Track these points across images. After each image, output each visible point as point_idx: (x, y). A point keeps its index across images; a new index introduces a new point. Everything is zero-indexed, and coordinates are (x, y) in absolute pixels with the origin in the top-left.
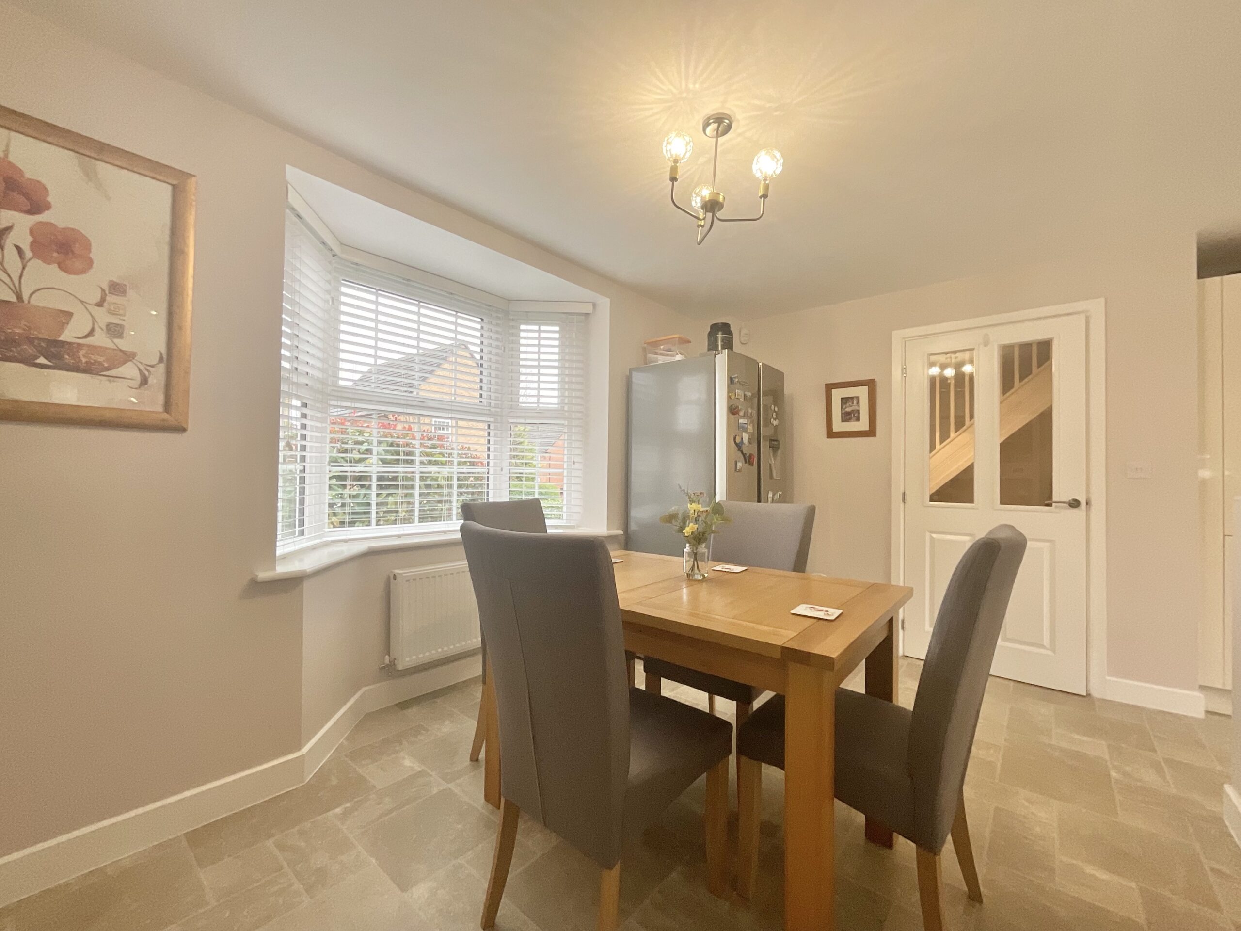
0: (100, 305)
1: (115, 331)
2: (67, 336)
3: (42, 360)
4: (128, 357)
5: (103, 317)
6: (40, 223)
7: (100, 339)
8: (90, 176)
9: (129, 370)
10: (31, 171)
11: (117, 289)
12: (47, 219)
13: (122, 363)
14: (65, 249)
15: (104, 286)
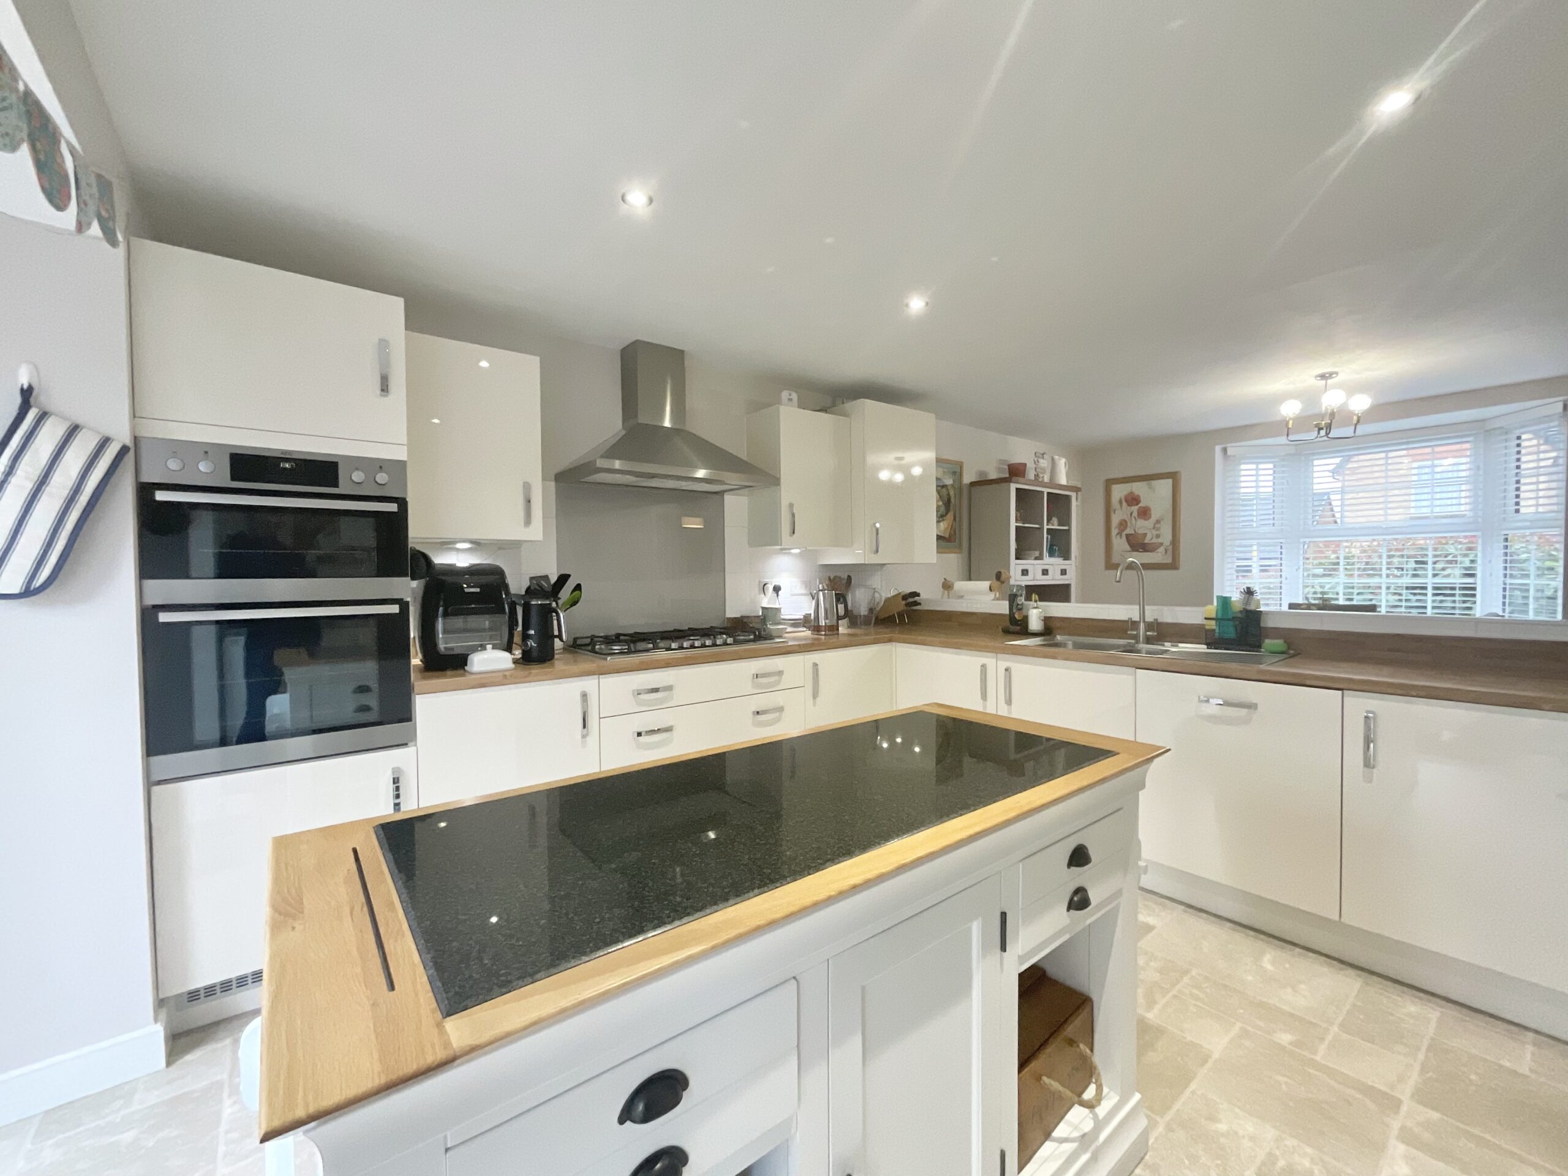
0: (1154, 528)
1: (1158, 536)
2: (1146, 541)
3: (1140, 550)
4: (1161, 544)
5: (1155, 532)
6: (1140, 507)
7: (1154, 540)
8: (1150, 487)
9: (1162, 549)
10: (1136, 492)
11: (1158, 522)
12: (1140, 505)
13: (1160, 547)
14: (1145, 513)
15: (1154, 522)
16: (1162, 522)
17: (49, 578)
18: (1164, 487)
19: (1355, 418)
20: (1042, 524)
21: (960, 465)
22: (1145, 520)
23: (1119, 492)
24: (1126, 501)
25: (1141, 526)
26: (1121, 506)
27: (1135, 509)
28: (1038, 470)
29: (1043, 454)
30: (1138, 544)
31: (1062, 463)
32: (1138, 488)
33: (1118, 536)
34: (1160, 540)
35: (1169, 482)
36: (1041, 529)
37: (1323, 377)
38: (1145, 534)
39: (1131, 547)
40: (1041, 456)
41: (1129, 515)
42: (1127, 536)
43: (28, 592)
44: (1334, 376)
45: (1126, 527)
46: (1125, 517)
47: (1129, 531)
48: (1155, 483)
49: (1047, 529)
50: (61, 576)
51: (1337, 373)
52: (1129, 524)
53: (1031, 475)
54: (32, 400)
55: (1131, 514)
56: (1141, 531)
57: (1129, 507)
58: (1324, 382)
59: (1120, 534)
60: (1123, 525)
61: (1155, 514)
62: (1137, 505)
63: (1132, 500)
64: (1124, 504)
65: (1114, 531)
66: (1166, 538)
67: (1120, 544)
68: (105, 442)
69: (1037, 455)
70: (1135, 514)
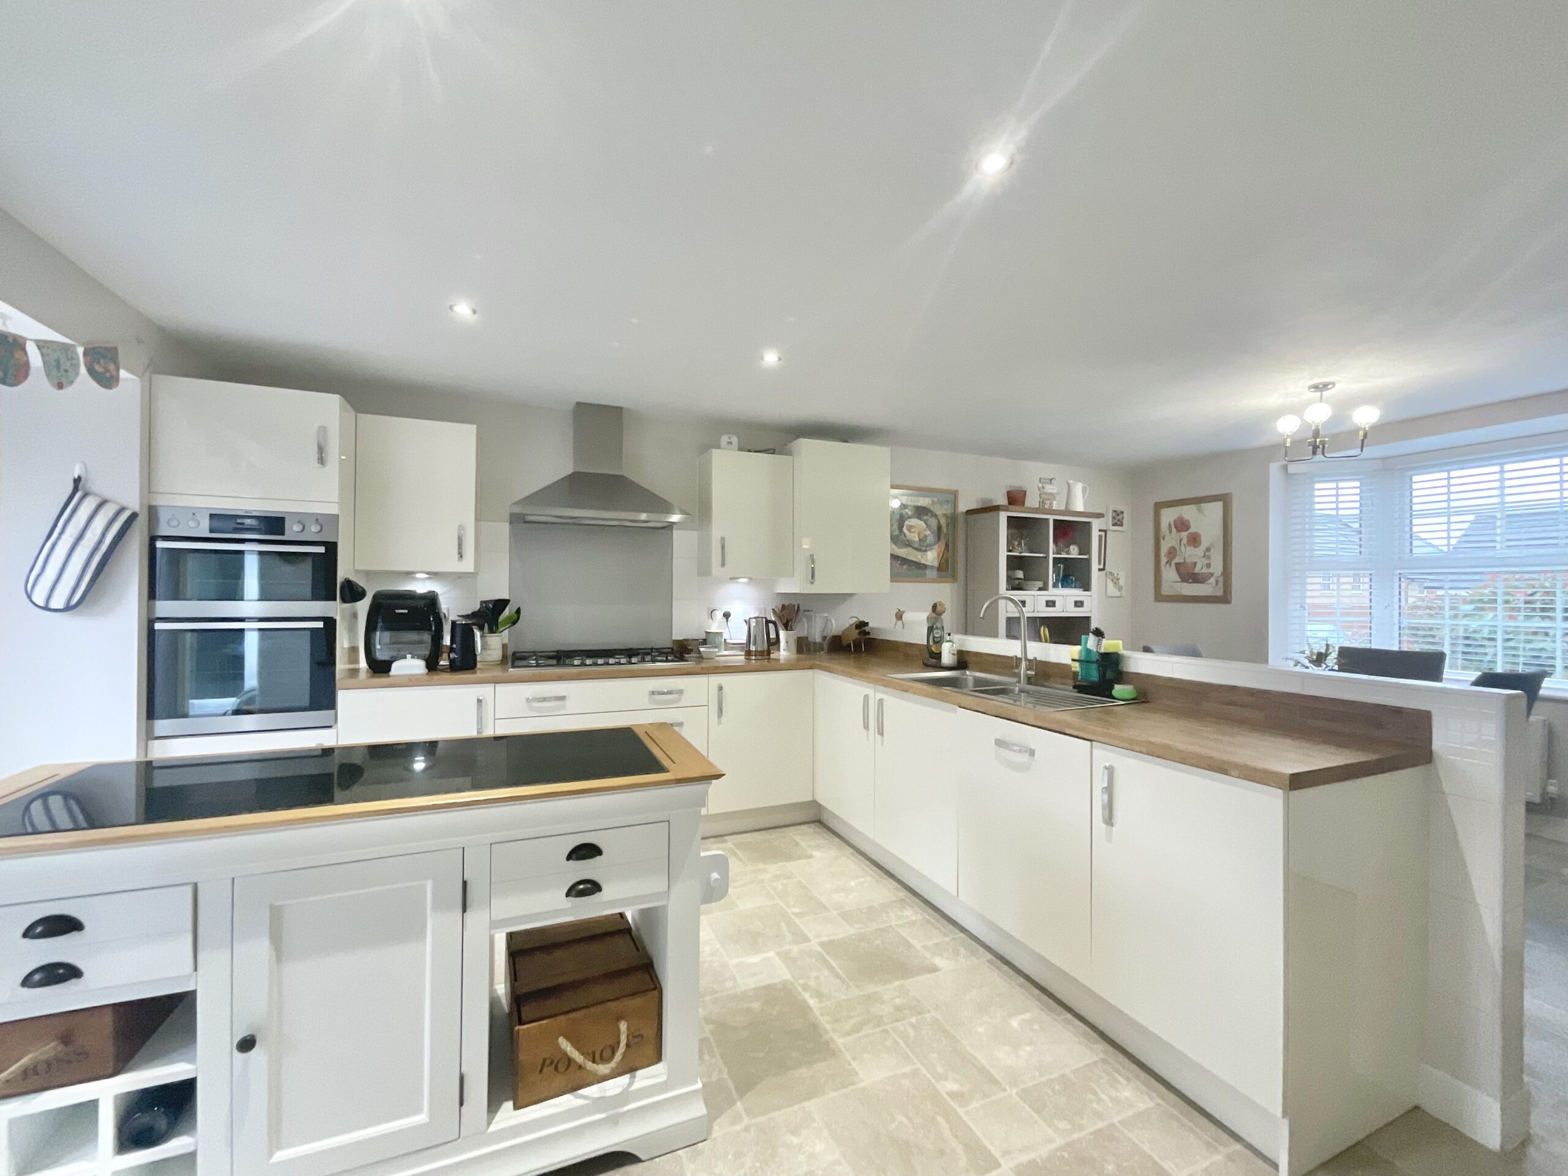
0: (1204, 557)
1: (1208, 566)
2: (1196, 571)
3: (1191, 581)
4: (1212, 574)
5: (1205, 561)
6: (1190, 533)
7: (1205, 570)
8: (1200, 510)
9: (1212, 580)
10: (1186, 517)
11: (1208, 549)
12: (1190, 531)
13: (1210, 578)
14: (1194, 540)
15: (1205, 549)
16: (1212, 550)
17: (81, 598)
18: (1215, 510)
19: (1361, 433)
20: (1047, 552)
21: (955, 494)
22: (1195, 547)
23: (1168, 516)
24: (1176, 527)
25: (1190, 554)
26: (1170, 531)
27: (1184, 534)
28: (1043, 496)
29: (1051, 480)
30: (1189, 575)
31: (1078, 488)
32: (1188, 512)
33: (1168, 566)
34: (1211, 570)
35: (1219, 505)
36: (1046, 558)
37: (1316, 387)
38: (1195, 564)
39: (1181, 578)
40: (1049, 481)
41: (1178, 541)
42: (1177, 564)
43: (68, 608)
44: (1330, 386)
45: (1174, 556)
46: (1174, 544)
47: (1177, 560)
48: (1204, 506)
49: (1054, 559)
50: (87, 598)
51: (1333, 384)
52: (1178, 553)
53: (1032, 501)
54: (80, 487)
55: (1181, 540)
56: (1189, 560)
57: (1178, 534)
58: (1319, 394)
59: (1169, 562)
60: (1172, 552)
61: (1204, 544)
62: (1187, 530)
63: (1182, 525)
64: (1174, 530)
65: (1164, 560)
66: (1217, 568)
67: (1170, 575)
68: (122, 510)
69: (1042, 480)
70: (1185, 541)
